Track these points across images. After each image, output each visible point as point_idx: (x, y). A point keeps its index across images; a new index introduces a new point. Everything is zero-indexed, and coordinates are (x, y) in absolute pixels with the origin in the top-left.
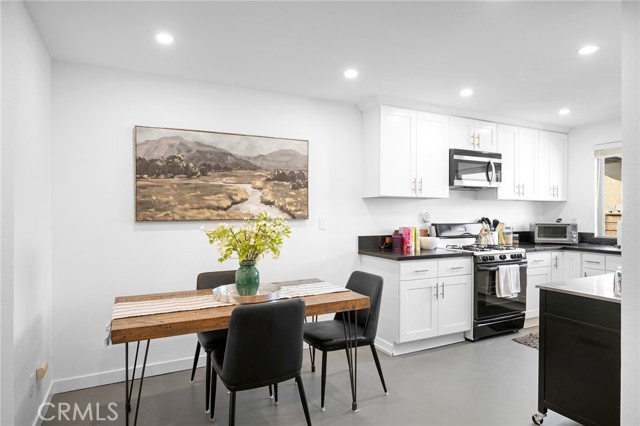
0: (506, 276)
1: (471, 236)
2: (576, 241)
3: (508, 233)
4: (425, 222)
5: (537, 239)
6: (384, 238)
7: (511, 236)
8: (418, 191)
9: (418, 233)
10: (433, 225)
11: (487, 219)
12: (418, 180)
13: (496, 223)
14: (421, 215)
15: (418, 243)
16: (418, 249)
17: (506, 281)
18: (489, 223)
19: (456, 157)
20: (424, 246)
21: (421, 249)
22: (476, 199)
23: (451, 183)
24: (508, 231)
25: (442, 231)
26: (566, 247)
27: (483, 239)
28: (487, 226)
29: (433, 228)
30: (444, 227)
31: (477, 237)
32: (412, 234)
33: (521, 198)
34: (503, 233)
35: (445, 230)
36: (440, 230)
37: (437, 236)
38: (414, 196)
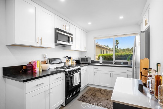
0: (76, 78)
1: (63, 63)
2: (90, 62)
3: (74, 61)
4: (45, 58)
5: (81, 62)
6: (22, 66)
7: (74, 62)
8: (40, 43)
9: (41, 63)
10: (48, 59)
11: (68, 56)
12: (40, 38)
13: (70, 58)
14: (43, 55)
15: (41, 68)
16: (41, 70)
17: (76, 79)
18: (68, 58)
19: (57, 31)
20: (44, 69)
21: (42, 70)
22: (64, 49)
23: (55, 42)
24: (73, 60)
25: (52, 62)
26: (89, 64)
27: (67, 63)
28: (67, 59)
29: (48, 60)
30: (52, 60)
31: (65, 63)
32: (38, 64)
33: (77, 50)
34: (72, 61)
35: (53, 61)
36: (51, 61)
37: (50, 64)
38: (38, 45)
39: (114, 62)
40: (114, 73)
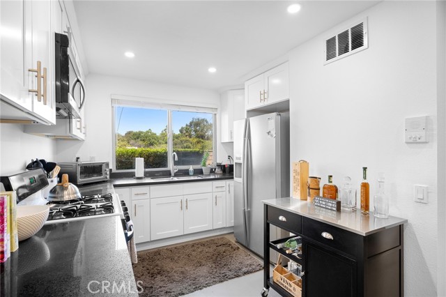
5: (79, 180)
16: (16, 247)
39: (175, 171)
40: (189, 198)
